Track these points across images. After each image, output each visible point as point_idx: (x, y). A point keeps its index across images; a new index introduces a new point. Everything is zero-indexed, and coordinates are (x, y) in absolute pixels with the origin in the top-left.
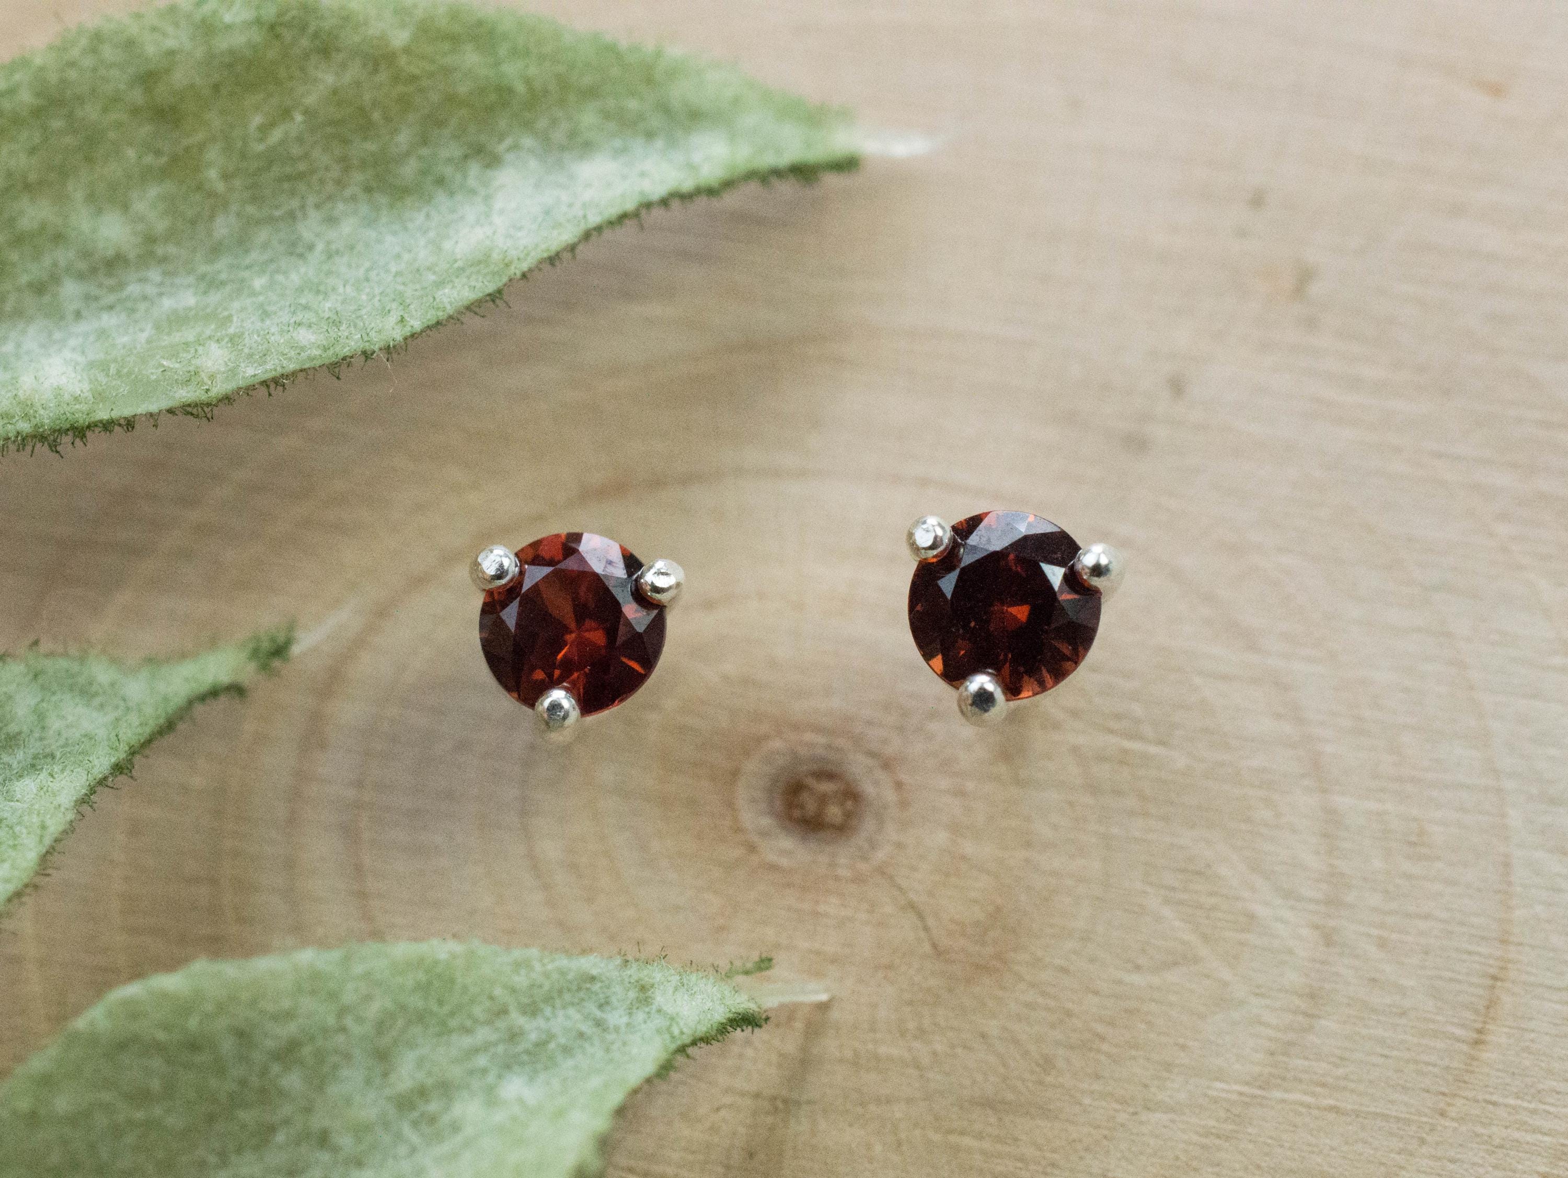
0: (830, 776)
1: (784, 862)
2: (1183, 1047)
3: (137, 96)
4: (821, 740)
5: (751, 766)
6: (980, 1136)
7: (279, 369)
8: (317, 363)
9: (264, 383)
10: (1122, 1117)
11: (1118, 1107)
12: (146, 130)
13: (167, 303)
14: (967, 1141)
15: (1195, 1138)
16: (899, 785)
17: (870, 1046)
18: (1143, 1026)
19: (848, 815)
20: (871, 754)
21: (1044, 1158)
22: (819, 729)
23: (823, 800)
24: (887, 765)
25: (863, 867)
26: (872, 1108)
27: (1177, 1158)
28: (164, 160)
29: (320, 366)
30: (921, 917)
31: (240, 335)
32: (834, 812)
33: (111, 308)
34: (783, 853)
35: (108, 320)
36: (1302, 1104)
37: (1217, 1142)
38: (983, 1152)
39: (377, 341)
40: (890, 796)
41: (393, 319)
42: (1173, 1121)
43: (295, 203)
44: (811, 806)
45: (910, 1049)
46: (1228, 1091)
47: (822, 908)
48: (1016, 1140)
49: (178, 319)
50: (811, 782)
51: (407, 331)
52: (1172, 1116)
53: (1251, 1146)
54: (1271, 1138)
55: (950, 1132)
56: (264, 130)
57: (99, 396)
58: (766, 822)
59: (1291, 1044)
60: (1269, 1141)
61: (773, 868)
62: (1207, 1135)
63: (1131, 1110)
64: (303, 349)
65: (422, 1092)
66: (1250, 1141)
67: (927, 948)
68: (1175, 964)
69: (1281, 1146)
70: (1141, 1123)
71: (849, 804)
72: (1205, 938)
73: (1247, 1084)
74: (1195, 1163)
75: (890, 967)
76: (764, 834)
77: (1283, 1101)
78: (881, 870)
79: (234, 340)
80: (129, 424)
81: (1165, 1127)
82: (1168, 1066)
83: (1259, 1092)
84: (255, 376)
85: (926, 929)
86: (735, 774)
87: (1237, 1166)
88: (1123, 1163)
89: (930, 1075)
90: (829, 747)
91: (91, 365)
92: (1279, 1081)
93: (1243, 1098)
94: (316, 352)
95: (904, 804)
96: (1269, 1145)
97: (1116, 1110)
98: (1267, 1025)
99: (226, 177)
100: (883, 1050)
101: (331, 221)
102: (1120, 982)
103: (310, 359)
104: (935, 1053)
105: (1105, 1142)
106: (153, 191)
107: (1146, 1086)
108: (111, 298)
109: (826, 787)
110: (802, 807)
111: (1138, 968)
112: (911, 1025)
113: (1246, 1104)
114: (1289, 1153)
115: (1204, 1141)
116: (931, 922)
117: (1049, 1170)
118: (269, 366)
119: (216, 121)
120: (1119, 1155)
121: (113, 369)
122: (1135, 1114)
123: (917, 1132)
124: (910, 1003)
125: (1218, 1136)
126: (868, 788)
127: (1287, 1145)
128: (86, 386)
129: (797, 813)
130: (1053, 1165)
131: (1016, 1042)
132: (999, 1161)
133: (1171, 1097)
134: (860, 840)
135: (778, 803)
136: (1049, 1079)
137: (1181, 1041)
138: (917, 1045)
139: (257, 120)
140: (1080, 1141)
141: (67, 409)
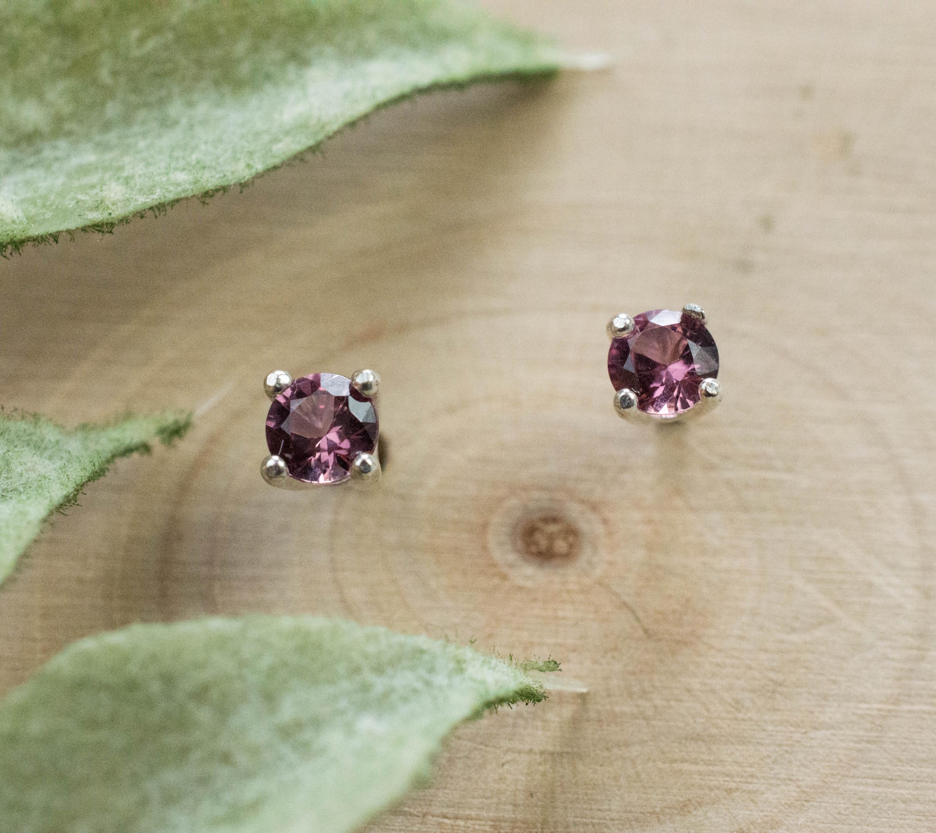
0: (555, 520)
1: (529, 584)
2: (834, 682)
3: (48, 18)
4: (544, 496)
5: (496, 519)
6: (696, 762)
7: (162, 198)
8: (190, 194)
9: (151, 208)
10: (797, 736)
11: (792, 729)
12: (55, 41)
13: (75, 161)
14: (686, 767)
15: (852, 745)
16: (605, 522)
17: (608, 707)
18: (804, 670)
19: (571, 546)
20: (582, 502)
21: (745, 772)
22: (543, 488)
23: (551, 538)
24: (594, 507)
25: (586, 581)
26: (615, 751)
27: (841, 761)
28: (68, 63)
29: (192, 197)
30: (633, 612)
31: (132, 177)
32: (561, 545)
33: (32, 166)
34: (527, 578)
35: (31, 174)
36: (924, 712)
37: (869, 746)
38: (700, 773)
39: (232, 180)
40: (600, 529)
41: (241, 165)
42: (834, 735)
43: (164, 93)
44: (543, 543)
45: (637, 706)
46: (869, 709)
47: (560, 613)
48: (721, 761)
49: (84, 170)
50: (540, 525)
51: (253, 171)
52: (833, 731)
53: (892, 746)
54: (906, 738)
55: (675, 761)
56: (142, 40)
57: (31, 219)
58: (512, 557)
59: (911, 670)
60: (906, 741)
61: (520, 588)
62: (859, 742)
63: (804, 730)
64: (179, 185)
65: (299, 726)
66: (892, 743)
67: (641, 632)
68: (820, 624)
69: (914, 743)
70: (812, 739)
71: (571, 539)
72: (838, 603)
73: (882, 702)
74: (854, 763)
75: (616, 649)
76: (511, 566)
77: (910, 712)
78: (600, 583)
79: (127, 181)
80: (55, 237)
81: (828, 740)
82: (825, 697)
83: (891, 707)
84: (145, 203)
85: (638, 619)
86: (485, 526)
87: (884, 761)
88: (802, 769)
89: (654, 723)
90: (552, 500)
91: (23, 201)
92: (906, 698)
93: (882, 713)
94: (187, 186)
95: (610, 534)
96: (905, 744)
97: (792, 732)
98: (893, 660)
99: (115, 74)
100: (617, 709)
101: (190, 104)
102: (782, 642)
103: (185, 191)
104: (656, 707)
105: (787, 756)
106: (62, 85)
107: (812, 712)
108: (32, 160)
109: (553, 528)
110: (536, 543)
111: (794, 630)
112: (636, 689)
113: (884, 717)
114: (919, 748)
115: (859, 746)
116: (641, 615)
117: (749, 780)
118: (155, 197)
119: (105, 35)
120: (798, 763)
121: (39, 202)
122: (806, 733)
123: (650, 764)
124: (633, 673)
125: (868, 742)
126: (583, 526)
127: (917, 742)
128: (20, 214)
129: (534, 549)
130: (752, 776)
131: (713, 691)
132: (712, 778)
133: (830, 718)
134: (582, 561)
135: (520, 543)
136: (741, 716)
137: (833, 677)
138: (640, 702)
139: (135, 34)
140: (769, 757)
141: (8, 228)
